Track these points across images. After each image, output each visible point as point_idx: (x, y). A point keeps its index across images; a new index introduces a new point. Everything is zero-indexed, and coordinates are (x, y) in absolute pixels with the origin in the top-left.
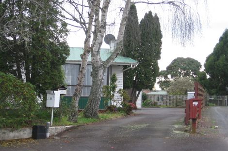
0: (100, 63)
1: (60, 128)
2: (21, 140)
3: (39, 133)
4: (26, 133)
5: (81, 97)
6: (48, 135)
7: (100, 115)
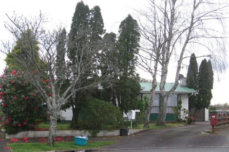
0: (165, 94)
1: (136, 131)
2: (114, 136)
3: (124, 133)
4: (117, 133)
5: (151, 114)
6: (129, 134)
7: (166, 124)
